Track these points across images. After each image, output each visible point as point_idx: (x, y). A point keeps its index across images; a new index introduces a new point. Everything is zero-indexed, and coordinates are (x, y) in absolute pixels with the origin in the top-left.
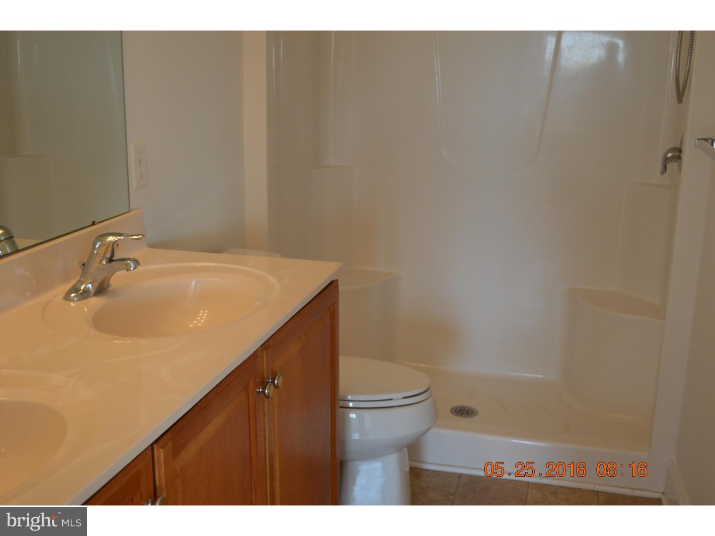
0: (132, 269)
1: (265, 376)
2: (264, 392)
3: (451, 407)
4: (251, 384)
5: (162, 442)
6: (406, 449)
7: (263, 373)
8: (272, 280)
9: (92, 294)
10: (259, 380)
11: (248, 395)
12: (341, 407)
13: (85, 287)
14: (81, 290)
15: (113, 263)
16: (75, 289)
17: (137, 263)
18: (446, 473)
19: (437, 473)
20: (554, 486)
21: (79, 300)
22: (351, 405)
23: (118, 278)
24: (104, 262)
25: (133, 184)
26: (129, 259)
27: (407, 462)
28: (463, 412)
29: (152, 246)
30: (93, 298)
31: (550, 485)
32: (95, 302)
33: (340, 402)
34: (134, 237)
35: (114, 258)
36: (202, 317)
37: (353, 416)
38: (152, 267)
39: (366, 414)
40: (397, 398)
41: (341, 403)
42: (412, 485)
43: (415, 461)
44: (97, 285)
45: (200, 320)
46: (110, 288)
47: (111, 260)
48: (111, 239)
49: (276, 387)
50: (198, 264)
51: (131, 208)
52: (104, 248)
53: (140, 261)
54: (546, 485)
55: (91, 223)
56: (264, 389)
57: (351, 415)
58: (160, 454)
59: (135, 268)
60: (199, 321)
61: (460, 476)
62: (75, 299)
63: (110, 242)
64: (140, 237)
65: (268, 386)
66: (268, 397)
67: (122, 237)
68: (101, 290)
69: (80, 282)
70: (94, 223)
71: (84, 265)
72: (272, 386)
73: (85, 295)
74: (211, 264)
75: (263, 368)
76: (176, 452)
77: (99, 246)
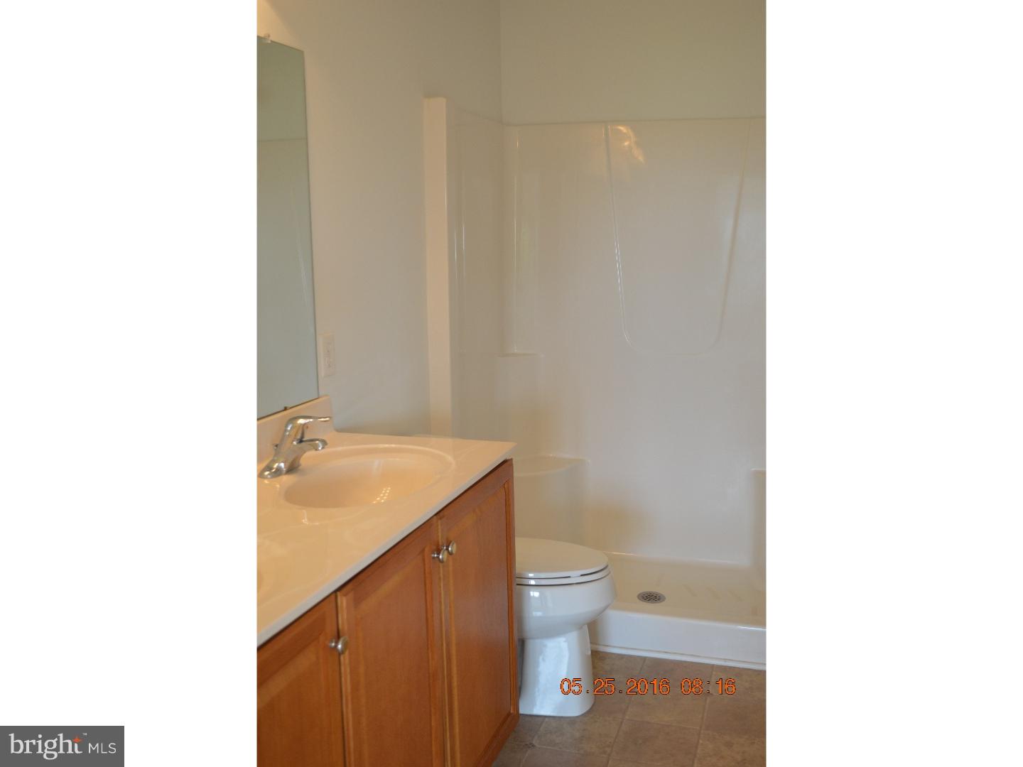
0: (320, 448)
1: (440, 543)
2: (438, 557)
3: (639, 593)
4: (427, 550)
5: (345, 590)
6: (586, 628)
7: (438, 542)
8: (450, 458)
9: (284, 472)
10: (435, 547)
11: (424, 560)
12: (518, 585)
13: (278, 466)
14: (273, 468)
15: (303, 443)
16: (269, 468)
17: (324, 443)
18: (631, 657)
19: (621, 656)
20: (739, 668)
21: (273, 477)
22: (533, 582)
23: (308, 458)
24: (295, 443)
25: (322, 373)
26: (318, 440)
27: (589, 645)
28: (651, 598)
29: (340, 430)
30: (287, 476)
31: (734, 668)
32: (287, 479)
33: (517, 579)
34: (322, 419)
35: (304, 439)
36: (384, 495)
37: (535, 594)
38: (340, 449)
39: (548, 591)
40: (575, 576)
41: (519, 581)
42: (594, 667)
43: (596, 644)
44: (288, 464)
45: (384, 496)
46: (300, 468)
47: (301, 441)
48: (301, 421)
49: (450, 554)
50: (381, 446)
51: (321, 394)
52: (295, 430)
53: (328, 442)
54: (730, 668)
55: (283, 408)
56: (439, 554)
57: (532, 593)
58: (343, 601)
59: (323, 448)
60: (382, 498)
61: (644, 659)
62: (269, 477)
63: (301, 424)
64: (327, 419)
65: (442, 552)
66: (441, 561)
67: (311, 420)
68: (292, 469)
69: (274, 461)
70: (286, 409)
71: (277, 446)
72: (446, 553)
73: (278, 473)
74: (393, 446)
75: (438, 536)
76: (357, 601)
77: (291, 428)
